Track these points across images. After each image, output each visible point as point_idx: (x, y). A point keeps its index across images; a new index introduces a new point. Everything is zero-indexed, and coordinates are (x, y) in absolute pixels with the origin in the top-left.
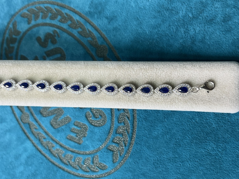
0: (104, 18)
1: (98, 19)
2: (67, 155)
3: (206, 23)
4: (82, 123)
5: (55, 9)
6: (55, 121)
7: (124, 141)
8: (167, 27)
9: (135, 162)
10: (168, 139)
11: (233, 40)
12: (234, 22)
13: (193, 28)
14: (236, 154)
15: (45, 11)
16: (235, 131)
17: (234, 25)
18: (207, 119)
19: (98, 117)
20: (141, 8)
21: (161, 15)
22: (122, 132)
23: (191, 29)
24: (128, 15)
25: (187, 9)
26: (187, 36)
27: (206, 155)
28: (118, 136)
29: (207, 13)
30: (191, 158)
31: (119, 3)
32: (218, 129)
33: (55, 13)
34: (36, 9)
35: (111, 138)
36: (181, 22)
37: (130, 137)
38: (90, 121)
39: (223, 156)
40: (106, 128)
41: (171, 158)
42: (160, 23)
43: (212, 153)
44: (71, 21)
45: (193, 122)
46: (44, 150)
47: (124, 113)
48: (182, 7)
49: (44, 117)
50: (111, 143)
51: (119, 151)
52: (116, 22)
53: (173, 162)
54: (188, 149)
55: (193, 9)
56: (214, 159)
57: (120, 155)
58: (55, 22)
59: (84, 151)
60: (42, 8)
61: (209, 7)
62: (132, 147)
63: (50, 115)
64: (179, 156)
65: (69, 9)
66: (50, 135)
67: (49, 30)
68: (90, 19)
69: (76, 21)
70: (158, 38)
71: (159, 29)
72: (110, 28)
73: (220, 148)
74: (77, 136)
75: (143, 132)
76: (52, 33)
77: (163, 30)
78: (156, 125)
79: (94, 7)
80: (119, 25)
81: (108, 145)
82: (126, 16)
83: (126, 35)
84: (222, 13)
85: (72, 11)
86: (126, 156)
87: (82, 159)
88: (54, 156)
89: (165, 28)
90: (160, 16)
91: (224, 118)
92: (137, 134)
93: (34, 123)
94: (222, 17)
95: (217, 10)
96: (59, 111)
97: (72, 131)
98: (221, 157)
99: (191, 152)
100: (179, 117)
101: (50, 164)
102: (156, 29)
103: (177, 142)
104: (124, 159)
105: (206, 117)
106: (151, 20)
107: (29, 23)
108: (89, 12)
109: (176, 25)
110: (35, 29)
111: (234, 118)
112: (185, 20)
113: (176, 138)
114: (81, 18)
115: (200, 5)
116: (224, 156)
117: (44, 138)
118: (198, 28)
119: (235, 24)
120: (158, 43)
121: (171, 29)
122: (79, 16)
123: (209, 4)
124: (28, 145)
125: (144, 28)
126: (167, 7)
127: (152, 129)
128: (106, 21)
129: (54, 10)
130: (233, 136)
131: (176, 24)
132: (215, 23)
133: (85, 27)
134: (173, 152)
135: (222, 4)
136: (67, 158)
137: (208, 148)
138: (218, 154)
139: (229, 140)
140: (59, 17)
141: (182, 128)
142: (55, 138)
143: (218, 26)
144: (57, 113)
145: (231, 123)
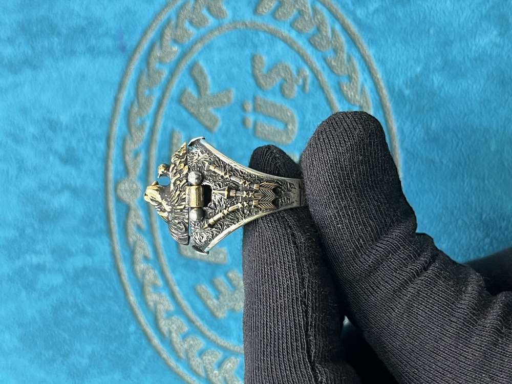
1: (407, 118)
2: (176, 317)
5: (333, 29)
20: (504, 165)
44: (350, 78)
52: (438, 152)
65: (362, 52)
66: (163, 260)
69: (359, 87)
74: (218, 298)
76: (294, 71)
79: (415, 89)
82: (465, 155)
85: (365, 61)
87: (203, 346)
93: (141, 213)
114: (373, 88)
117: (146, 258)
122: (374, 82)
142: (170, 271)
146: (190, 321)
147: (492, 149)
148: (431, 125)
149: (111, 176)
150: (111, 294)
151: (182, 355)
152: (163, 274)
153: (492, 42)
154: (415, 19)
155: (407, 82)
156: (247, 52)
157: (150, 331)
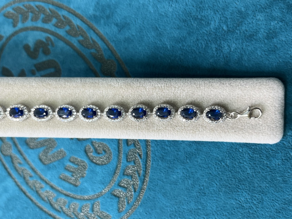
0: (113, 25)
1: (105, 25)
2: (60, 198)
3: (244, 38)
4: (80, 159)
5: (49, 9)
6: (44, 155)
7: (133, 184)
8: (194, 41)
9: (147, 213)
10: (190, 185)
11: (278, 63)
12: (281, 40)
13: (228, 44)
14: (276, 208)
15: (36, 11)
16: (276, 179)
17: (280, 44)
18: (240, 162)
19: (101, 152)
20: (162, 15)
21: (187, 25)
22: (131, 173)
23: (225, 46)
24: (145, 23)
25: (220, 20)
26: (219, 54)
27: (238, 208)
28: (126, 178)
29: (246, 27)
30: (218, 211)
31: (133, 6)
32: (253, 176)
33: (49, 14)
34: (23, 8)
35: (117, 181)
36: (212, 35)
37: (141, 181)
38: (90, 157)
39: (258, 209)
40: (111, 167)
41: (193, 209)
42: (185, 36)
43: (244, 205)
44: (70, 26)
45: (222, 165)
46: (29, 192)
47: (135, 149)
48: (214, 17)
49: (31, 148)
50: (116, 187)
51: (126, 197)
52: (128, 31)
53: (194, 214)
54: (215, 198)
55: (229, 20)
56: (247, 213)
57: (128, 203)
58: (49, 26)
59: (82, 195)
60: (32, 7)
61: (249, 18)
62: (143, 192)
63: (39, 146)
64: (203, 208)
65: (68, 10)
66: (38, 173)
67: (41, 36)
68: (95, 25)
69: (76, 27)
70: (182, 55)
71: (184, 44)
72: (120, 38)
73: (255, 200)
74: (73, 176)
75: (158, 175)
76: (44, 40)
77: (189, 45)
78: (175, 167)
79: (100, 9)
80: (133, 35)
81: (112, 189)
82: (142, 23)
83: (140, 48)
84: (265, 27)
85: (72, 13)
86: (136, 205)
87: (79, 205)
88: (43, 199)
89: (191, 42)
90: (185, 26)
91: (262, 163)
92: (150, 177)
93: (18, 156)
94: (265, 32)
95: (260, 23)
96: (51, 142)
97: (66, 169)
98: (255, 211)
99: (219, 203)
100: (205, 158)
101: (38, 210)
102: (180, 43)
103: (202, 190)
104: (132, 208)
105: (239, 160)
106: (173, 32)
107: (14, 26)
108: (94, 15)
109: (206, 40)
110: (22, 34)
111: (274, 162)
112: (218, 34)
113: (199, 185)
114: (83, 23)
115: (238, 15)
116: (260, 210)
117: (31, 177)
118: (234, 45)
119: (281, 42)
120: (182, 61)
121: (199, 44)
122: (81, 20)
123: (249, 15)
124: (9, 183)
125: (164, 41)
126: (195, 15)
127: (170, 171)
128: (115, 29)
129: (48, 11)
130: (272, 185)
131: (206, 38)
132: (256, 40)
133: (88, 35)
134: (195, 202)
135: (266, 16)
136: (59, 203)
137: (241, 199)
138: (253, 207)
139: (267, 190)
140: (54, 21)
141: (208, 172)
142: (44, 176)
143: (260, 44)
144: (48, 145)
145: (271, 169)
146: (67, 196)
147: (152, 12)
150: (25, 205)
152: (42, 180)
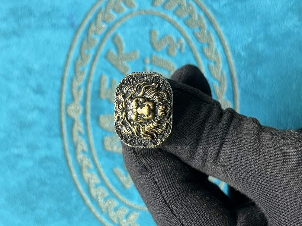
85: (218, 35)
146: (109, 190)
148: (257, 73)
149: (64, 101)
151: (104, 210)
152: (93, 160)
153: (294, 24)
154: (248, 10)
155: (243, 48)
156: (147, 28)
157: (85, 195)
